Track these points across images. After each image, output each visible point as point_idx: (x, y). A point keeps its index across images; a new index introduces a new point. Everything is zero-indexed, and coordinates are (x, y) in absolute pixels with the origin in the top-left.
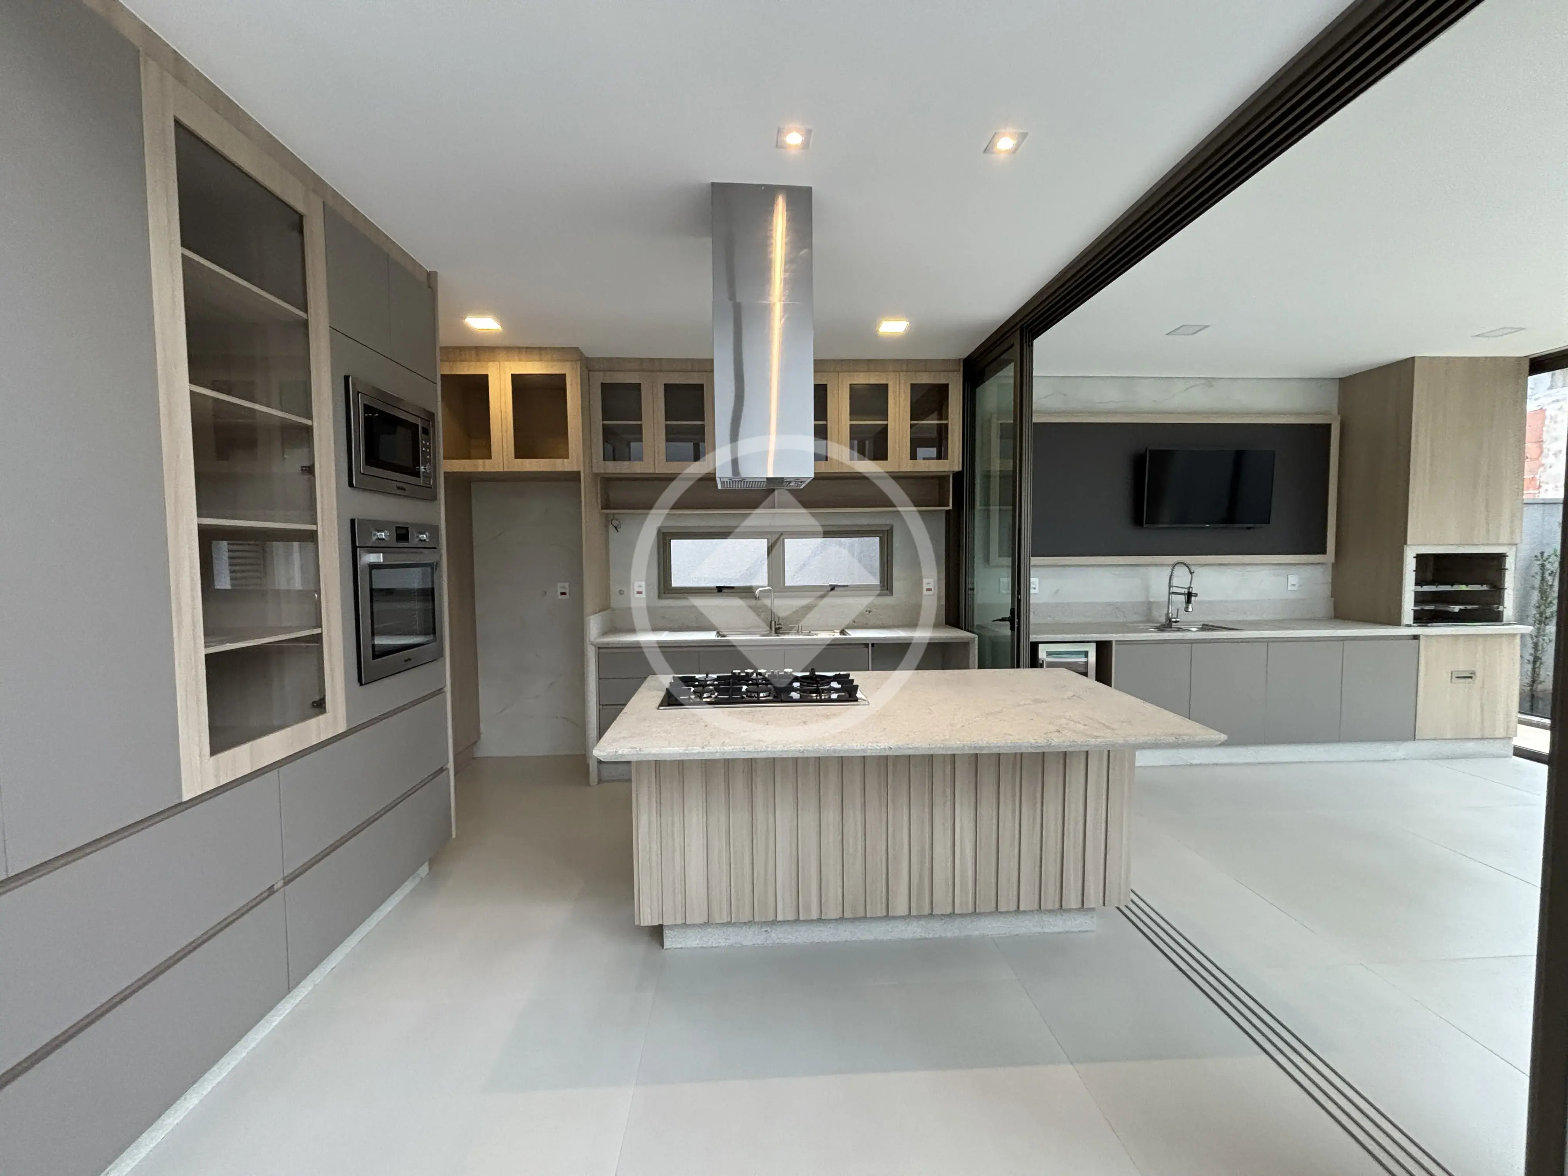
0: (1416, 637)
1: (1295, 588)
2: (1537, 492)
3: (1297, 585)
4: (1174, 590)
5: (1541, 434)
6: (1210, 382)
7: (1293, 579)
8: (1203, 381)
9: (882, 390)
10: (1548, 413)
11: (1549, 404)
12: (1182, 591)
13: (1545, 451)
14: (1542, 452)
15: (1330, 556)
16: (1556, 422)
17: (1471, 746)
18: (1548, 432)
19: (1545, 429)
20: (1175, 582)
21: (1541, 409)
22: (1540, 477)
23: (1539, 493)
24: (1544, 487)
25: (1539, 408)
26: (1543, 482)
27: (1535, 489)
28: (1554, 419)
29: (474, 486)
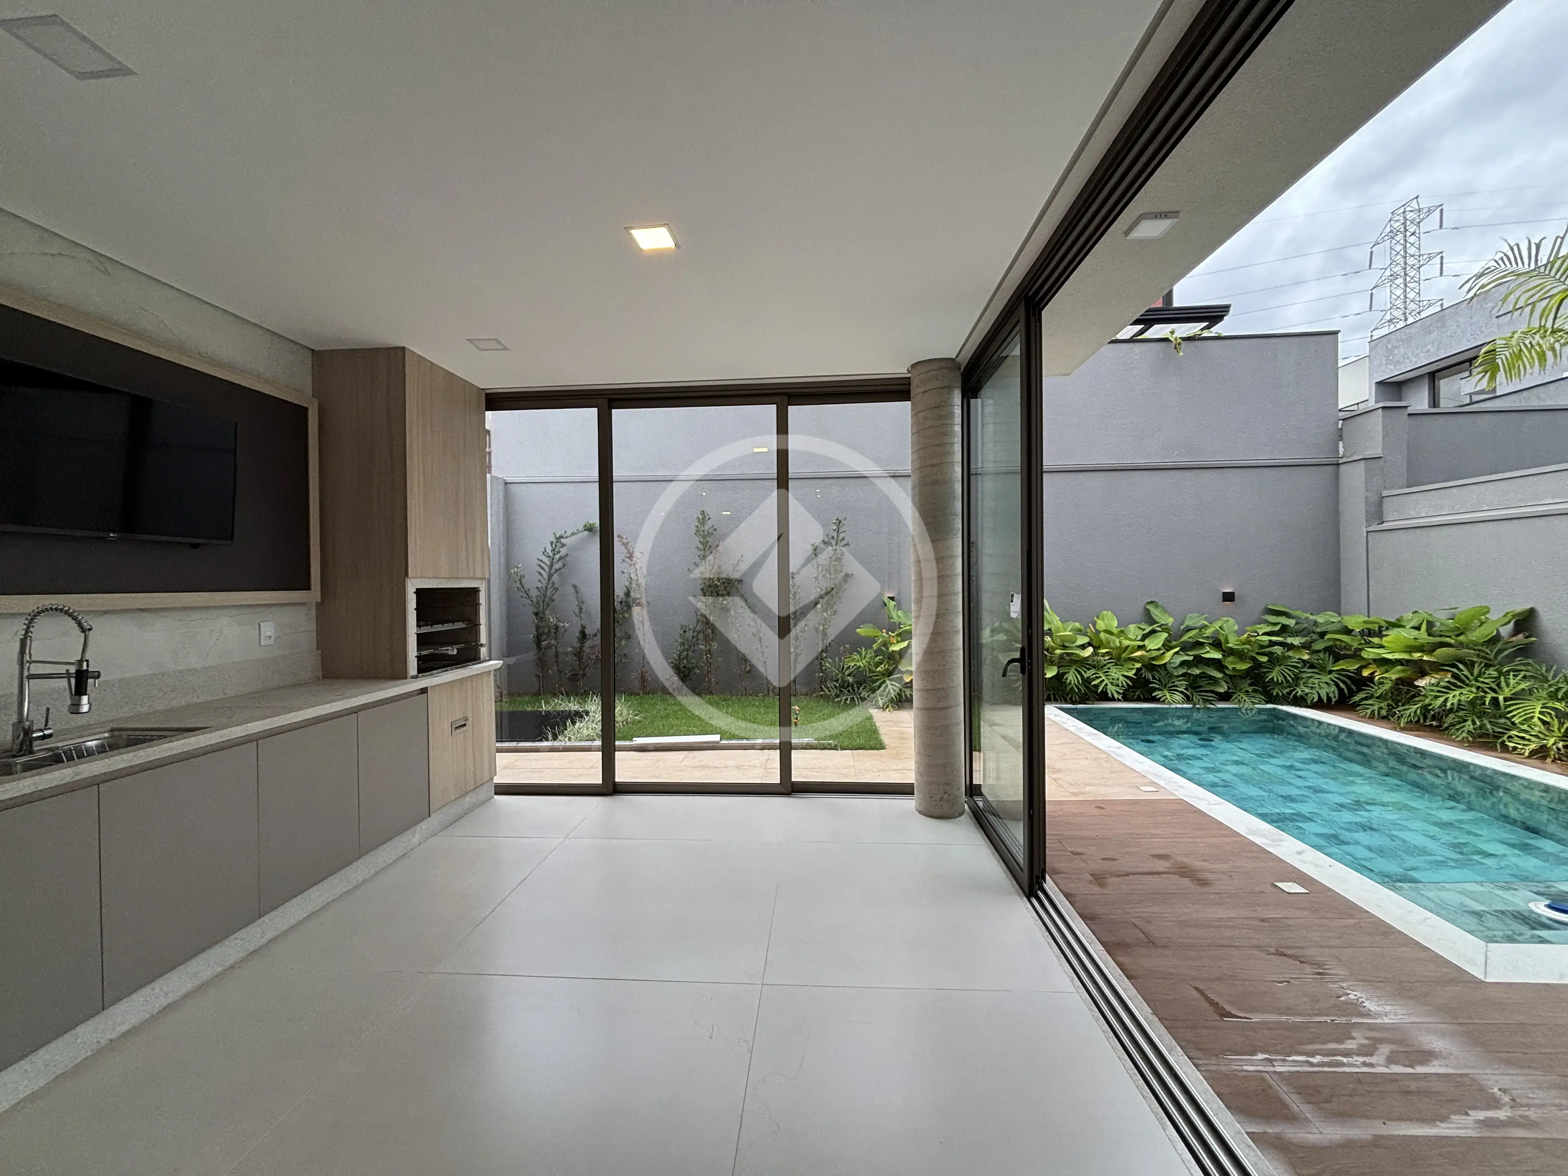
0: (424, 691)
4: (36, 669)
6: (101, 262)
7: (268, 629)
12: (62, 669)
15: (315, 594)
20: (37, 650)
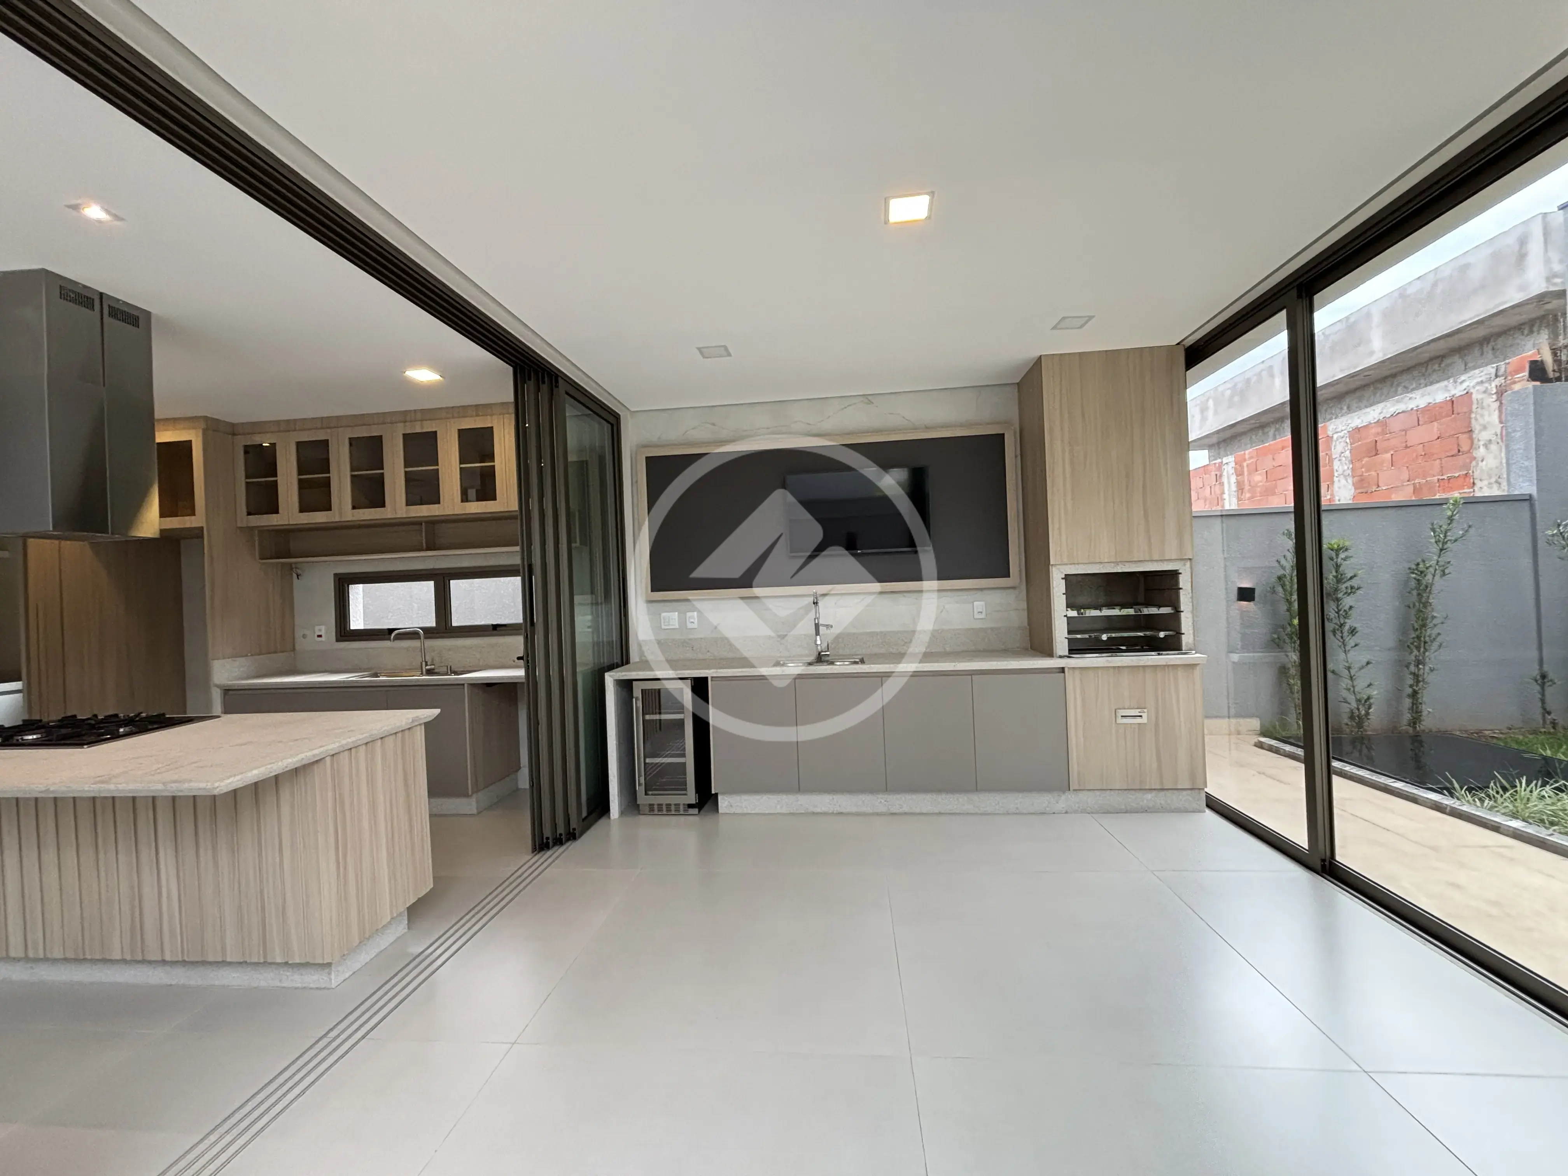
0: (1062, 670)
1: (983, 616)
2: (1472, 490)
3: (984, 613)
5: (1470, 422)
6: (868, 399)
7: (979, 605)
8: (862, 399)
9: (488, 432)
10: (1474, 396)
11: (1474, 387)
13: (1476, 441)
14: (1472, 443)
16: (1482, 408)
17: (1148, 798)
18: (1476, 419)
19: (1473, 416)
21: (1467, 393)
22: (1473, 472)
23: (1474, 491)
24: (1479, 483)
25: (1465, 392)
26: (1476, 479)
27: (1469, 488)
28: (1480, 403)
29: (182, 543)
